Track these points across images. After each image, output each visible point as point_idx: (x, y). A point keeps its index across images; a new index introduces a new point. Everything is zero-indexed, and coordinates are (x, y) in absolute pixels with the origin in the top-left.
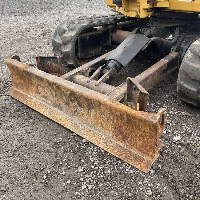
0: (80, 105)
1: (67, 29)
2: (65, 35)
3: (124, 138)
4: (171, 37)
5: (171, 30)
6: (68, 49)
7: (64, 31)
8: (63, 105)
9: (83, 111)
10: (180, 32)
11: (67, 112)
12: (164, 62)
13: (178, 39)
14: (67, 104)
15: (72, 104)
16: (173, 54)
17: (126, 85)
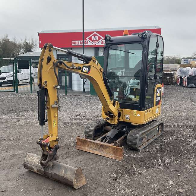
0: (103, 148)
1: (90, 126)
2: (90, 129)
3: (115, 154)
4: (125, 129)
5: (125, 127)
6: (91, 133)
7: (90, 127)
8: (97, 149)
9: (104, 149)
10: (127, 128)
11: (99, 151)
12: (123, 137)
13: (127, 130)
14: (99, 148)
15: (100, 148)
16: (125, 135)
17: (114, 143)
